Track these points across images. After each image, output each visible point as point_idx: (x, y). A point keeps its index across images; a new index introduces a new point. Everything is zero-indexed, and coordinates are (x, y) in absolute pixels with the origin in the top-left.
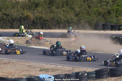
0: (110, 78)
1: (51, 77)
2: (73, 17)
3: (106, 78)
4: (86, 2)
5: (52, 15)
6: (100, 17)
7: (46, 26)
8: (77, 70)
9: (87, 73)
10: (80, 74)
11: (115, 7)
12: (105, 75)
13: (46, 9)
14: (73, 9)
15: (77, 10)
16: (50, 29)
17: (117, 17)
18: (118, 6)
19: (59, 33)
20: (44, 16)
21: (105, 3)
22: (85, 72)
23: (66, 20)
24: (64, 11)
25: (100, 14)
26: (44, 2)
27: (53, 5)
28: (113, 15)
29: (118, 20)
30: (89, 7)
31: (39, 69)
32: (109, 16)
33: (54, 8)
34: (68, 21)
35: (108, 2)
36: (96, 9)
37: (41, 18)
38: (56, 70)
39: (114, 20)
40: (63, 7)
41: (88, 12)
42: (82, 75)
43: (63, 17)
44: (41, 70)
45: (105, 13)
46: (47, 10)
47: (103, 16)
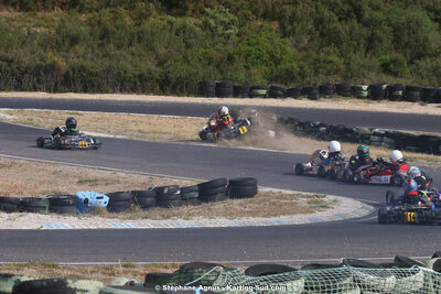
0: (229, 201)
1: (102, 198)
2: (153, 68)
3: (221, 199)
4: (182, 34)
5: (107, 63)
6: (210, 67)
7: (93, 86)
8: (158, 182)
9: (181, 189)
10: (166, 190)
11: (244, 47)
12: (220, 195)
13: (93, 49)
14: (153, 49)
15: (162, 51)
16: (102, 92)
17: (248, 68)
18: (249, 45)
19: (121, 101)
20: (88, 64)
21: (222, 39)
22: (177, 187)
23: (137, 73)
24: (132, 54)
25: (210, 61)
26: (91, 34)
27: (109, 42)
28: (240, 63)
29: (250, 75)
30: (188, 46)
31: (77, 180)
32: (230, 67)
33: (111, 47)
34: (140, 76)
35: (229, 37)
36: (202, 50)
37: (82, 68)
38: (113, 182)
39: (242, 75)
40: (130, 44)
41: (185, 57)
42: (171, 193)
43: (130, 68)
44: (80, 182)
45: (222, 59)
46: (97, 51)
47: (217, 67)
